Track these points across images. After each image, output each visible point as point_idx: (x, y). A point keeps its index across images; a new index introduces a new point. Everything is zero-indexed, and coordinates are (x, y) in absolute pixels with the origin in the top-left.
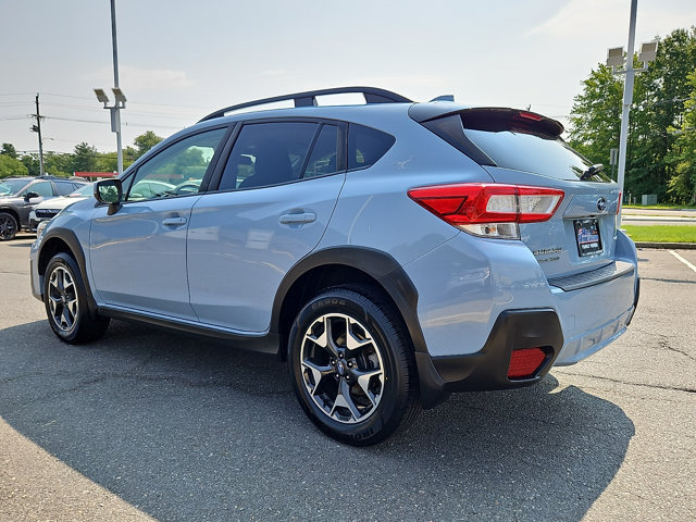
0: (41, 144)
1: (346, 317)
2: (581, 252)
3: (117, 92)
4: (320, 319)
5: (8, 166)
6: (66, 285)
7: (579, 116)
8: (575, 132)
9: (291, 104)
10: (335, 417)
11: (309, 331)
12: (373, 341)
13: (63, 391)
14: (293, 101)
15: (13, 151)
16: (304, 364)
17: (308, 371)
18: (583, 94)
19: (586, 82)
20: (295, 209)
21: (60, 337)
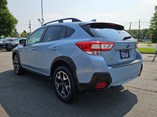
0: (30, 30)
1: (63, 72)
2: (121, 58)
3: (42, 19)
4: (59, 73)
5: (24, 35)
6: (17, 62)
7: (152, 22)
8: (151, 26)
9: (58, 22)
10: (61, 96)
11: (57, 75)
12: (68, 78)
13: (10, 86)
14: (58, 21)
15: (26, 32)
16: (56, 83)
17: (57, 84)
18: (153, 17)
19: (154, 14)
20: (54, 47)
21: (16, 73)
